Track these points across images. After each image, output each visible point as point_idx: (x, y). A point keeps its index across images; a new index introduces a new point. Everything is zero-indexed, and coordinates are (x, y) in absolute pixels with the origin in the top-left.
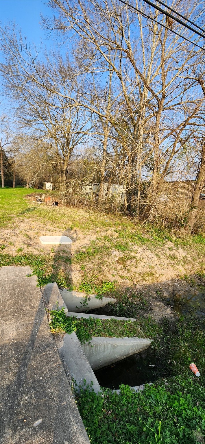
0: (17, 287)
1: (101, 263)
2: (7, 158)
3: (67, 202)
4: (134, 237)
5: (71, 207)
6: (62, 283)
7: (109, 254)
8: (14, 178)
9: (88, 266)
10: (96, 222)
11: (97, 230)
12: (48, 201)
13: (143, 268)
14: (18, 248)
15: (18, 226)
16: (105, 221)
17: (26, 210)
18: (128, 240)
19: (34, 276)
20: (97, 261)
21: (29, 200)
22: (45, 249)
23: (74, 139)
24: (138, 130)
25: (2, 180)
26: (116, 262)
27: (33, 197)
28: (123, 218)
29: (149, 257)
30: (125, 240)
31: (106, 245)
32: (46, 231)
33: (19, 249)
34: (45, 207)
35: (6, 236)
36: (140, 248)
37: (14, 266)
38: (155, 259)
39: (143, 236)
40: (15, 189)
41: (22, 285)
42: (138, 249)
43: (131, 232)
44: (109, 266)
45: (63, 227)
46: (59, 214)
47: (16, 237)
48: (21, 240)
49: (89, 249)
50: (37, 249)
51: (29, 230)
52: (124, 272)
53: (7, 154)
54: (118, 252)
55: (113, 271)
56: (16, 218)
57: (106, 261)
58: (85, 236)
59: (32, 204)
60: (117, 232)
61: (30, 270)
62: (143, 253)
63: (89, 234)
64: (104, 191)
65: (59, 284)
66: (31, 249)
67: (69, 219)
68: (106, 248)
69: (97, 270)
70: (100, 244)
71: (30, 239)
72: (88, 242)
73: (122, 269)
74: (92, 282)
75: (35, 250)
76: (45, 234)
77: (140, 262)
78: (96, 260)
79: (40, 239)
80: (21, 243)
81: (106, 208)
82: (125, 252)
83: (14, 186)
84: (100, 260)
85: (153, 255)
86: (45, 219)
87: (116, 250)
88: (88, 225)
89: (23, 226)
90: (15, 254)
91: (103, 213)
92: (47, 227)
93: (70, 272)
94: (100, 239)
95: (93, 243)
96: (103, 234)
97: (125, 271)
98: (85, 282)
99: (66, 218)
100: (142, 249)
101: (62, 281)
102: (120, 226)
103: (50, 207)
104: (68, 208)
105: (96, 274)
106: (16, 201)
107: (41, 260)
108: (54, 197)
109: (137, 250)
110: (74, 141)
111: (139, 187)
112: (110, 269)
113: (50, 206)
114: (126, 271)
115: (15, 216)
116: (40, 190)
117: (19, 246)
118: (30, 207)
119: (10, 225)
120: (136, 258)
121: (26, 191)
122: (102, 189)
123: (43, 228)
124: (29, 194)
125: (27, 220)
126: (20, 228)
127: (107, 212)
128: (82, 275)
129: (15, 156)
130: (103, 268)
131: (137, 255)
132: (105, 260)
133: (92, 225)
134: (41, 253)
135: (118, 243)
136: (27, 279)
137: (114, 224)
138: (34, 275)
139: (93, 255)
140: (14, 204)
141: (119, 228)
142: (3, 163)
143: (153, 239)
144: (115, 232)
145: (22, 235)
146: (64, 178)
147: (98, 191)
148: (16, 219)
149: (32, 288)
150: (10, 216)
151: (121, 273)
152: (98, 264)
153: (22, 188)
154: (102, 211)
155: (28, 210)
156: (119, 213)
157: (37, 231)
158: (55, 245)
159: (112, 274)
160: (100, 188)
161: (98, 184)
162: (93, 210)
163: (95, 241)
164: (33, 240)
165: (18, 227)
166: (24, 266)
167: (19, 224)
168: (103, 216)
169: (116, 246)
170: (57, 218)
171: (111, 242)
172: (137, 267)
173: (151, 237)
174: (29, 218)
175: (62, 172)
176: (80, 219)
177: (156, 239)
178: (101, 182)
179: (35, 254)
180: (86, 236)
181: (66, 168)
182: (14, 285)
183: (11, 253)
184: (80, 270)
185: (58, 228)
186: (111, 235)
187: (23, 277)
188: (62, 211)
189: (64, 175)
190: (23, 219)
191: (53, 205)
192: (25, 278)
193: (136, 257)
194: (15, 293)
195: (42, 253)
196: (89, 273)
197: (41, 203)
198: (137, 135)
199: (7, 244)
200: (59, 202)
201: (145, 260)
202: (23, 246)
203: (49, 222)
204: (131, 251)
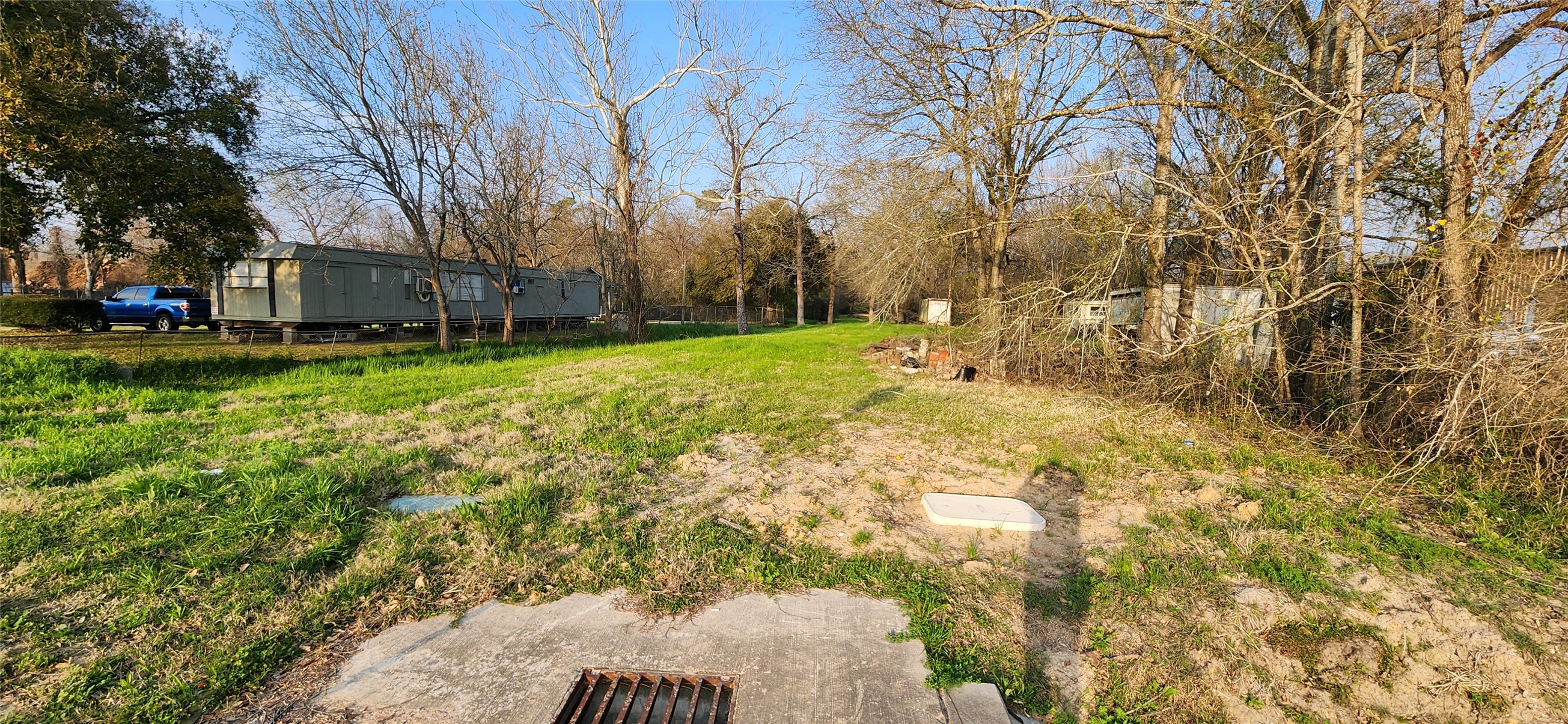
0: (861, 673)
1: (1184, 633)
2: (812, 236)
3: (1007, 367)
4: (1351, 529)
5: (1023, 384)
6: (1017, 691)
7: (1222, 599)
8: (833, 294)
9: (1121, 636)
10: (1136, 445)
11: (1149, 479)
12: (939, 363)
13: (1426, 699)
14: (855, 531)
15: (849, 452)
16: (1180, 442)
17: (871, 396)
18: (1317, 543)
19: (912, 641)
20: (1163, 621)
21: (878, 361)
22: (942, 542)
23: (1031, 142)
24: (1332, 48)
25: (800, 302)
26: (1262, 641)
27: (890, 352)
28: (1274, 432)
29: (1462, 642)
30: (1300, 538)
31: (1201, 551)
32: (943, 474)
33: (861, 533)
34: (932, 387)
35: (818, 484)
36: (1395, 590)
37: (845, 594)
38: (1510, 658)
39: (1404, 527)
40: (834, 327)
41: (875, 668)
42: (1385, 593)
43: (1328, 502)
44: (1227, 652)
45: (1003, 462)
46: (982, 412)
47: (847, 490)
48: (863, 504)
49: (1119, 560)
50: (916, 540)
51: (886, 469)
52: (1309, 695)
53: (815, 226)
54: (1271, 596)
55: (1247, 682)
56: (843, 425)
57: (1209, 630)
58: (1095, 503)
59: (889, 374)
60: (1247, 497)
61: (898, 615)
62: (1425, 616)
63: (1113, 494)
64: (1164, 317)
65: (1008, 692)
66: (897, 539)
67: (1022, 430)
68: (1205, 568)
69: (1165, 662)
70: (1170, 545)
71: (892, 499)
72: (1114, 533)
73: (1297, 679)
74: (1145, 711)
75: (911, 544)
76: (938, 485)
77: (1408, 661)
78: (1158, 615)
79: (923, 502)
80: (865, 515)
81: (1178, 387)
82: (1308, 596)
83: (830, 319)
84: (1179, 616)
85: (1495, 638)
86: (935, 429)
87: (1258, 580)
88: (1102, 455)
89: (866, 454)
90: (848, 551)
91: (1165, 410)
92: (943, 459)
93: (1048, 650)
94: (1170, 521)
95: (1136, 538)
96: (1178, 501)
97: (1320, 693)
98: (1115, 705)
99: (1012, 428)
100: (1409, 595)
101: (1016, 684)
102: (1261, 470)
103: (947, 384)
104: (1014, 389)
105: (1164, 682)
106: (839, 367)
107: (932, 582)
108: (962, 349)
109: (1376, 596)
110: (1030, 149)
111: (1354, 291)
112: (1233, 670)
113: (946, 380)
114: (1326, 695)
115: (838, 416)
116: (910, 326)
117: (860, 522)
118: (884, 385)
119: (826, 449)
120: (1376, 639)
121: (867, 333)
122: (1156, 311)
123: (931, 463)
124: (878, 344)
125: (875, 432)
126: (857, 458)
127: (1187, 406)
128: (1102, 672)
129: (836, 226)
130: (1199, 656)
131: (1383, 622)
132: (1203, 624)
133: (1120, 459)
134: (930, 556)
135: (1264, 549)
136: (889, 648)
137: (1228, 458)
138: (913, 637)
139: (1142, 593)
140: (833, 377)
141: (1256, 477)
142: (803, 252)
143: (1478, 546)
144: (1239, 497)
145: (867, 485)
146: (996, 281)
147: (1139, 320)
148: (843, 428)
149: (910, 689)
150: (826, 416)
151: (1295, 701)
152: (1172, 634)
153: (853, 322)
154: (1162, 400)
155: (878, 397)
156: (1248, 410)
157: (913, 472)
158: (979, 532)
159: (1244, 692)
160: (1146, 309)
161: (1133, 290)
162: (1117, 395)
163: (1148, 531)
164: (900, 504)
165: (852, 454)
166: (877, 597)
167: (853, 446)
168: (1169, 422)
169: (1257, 563)
170: (976, 428)
171: (1224, 541)
172: (1388, 687)
173: (1462, 536)
174: (880, 423)
175: (988, 260)
176: (1065, 432)
177: (1495, 550)
178: (1149, 282)
179: (912, 558)
180: (1100, 502)
181: (1002, 245)
182: (849, 665)
183: (835, 544)
184: (1089, 650)
185: (984, 465)
186: (1218, 508)
187: (878, 640)
188: (991, 399)
189: (995, 271)
190: (865, 429)
191: (958, 376)
192: (885, 646)
193: (1379, 634)
194: (854, 695)
195: (933, 558)
196: (1132, 669)
197: (915, 370)
198: (1325, 72)
199: (823, 511)
200: (977, 368)
201: (1442, 656)
202: (871, 525)
203: (949, 443)
204: (1346, 598)
